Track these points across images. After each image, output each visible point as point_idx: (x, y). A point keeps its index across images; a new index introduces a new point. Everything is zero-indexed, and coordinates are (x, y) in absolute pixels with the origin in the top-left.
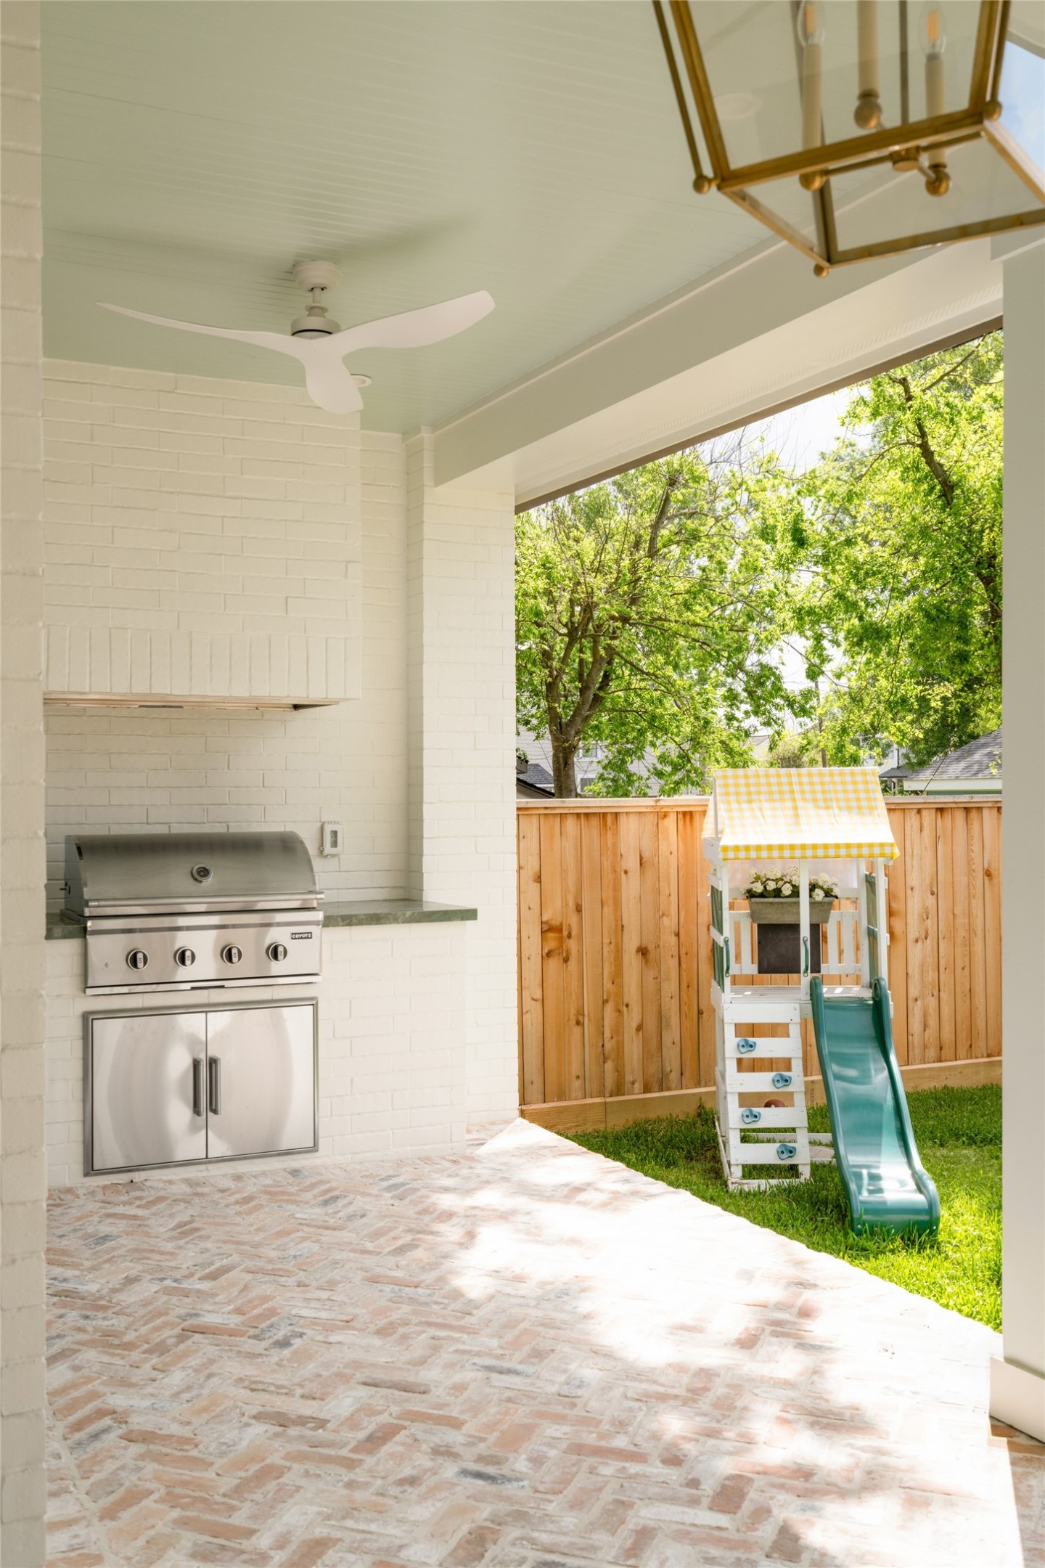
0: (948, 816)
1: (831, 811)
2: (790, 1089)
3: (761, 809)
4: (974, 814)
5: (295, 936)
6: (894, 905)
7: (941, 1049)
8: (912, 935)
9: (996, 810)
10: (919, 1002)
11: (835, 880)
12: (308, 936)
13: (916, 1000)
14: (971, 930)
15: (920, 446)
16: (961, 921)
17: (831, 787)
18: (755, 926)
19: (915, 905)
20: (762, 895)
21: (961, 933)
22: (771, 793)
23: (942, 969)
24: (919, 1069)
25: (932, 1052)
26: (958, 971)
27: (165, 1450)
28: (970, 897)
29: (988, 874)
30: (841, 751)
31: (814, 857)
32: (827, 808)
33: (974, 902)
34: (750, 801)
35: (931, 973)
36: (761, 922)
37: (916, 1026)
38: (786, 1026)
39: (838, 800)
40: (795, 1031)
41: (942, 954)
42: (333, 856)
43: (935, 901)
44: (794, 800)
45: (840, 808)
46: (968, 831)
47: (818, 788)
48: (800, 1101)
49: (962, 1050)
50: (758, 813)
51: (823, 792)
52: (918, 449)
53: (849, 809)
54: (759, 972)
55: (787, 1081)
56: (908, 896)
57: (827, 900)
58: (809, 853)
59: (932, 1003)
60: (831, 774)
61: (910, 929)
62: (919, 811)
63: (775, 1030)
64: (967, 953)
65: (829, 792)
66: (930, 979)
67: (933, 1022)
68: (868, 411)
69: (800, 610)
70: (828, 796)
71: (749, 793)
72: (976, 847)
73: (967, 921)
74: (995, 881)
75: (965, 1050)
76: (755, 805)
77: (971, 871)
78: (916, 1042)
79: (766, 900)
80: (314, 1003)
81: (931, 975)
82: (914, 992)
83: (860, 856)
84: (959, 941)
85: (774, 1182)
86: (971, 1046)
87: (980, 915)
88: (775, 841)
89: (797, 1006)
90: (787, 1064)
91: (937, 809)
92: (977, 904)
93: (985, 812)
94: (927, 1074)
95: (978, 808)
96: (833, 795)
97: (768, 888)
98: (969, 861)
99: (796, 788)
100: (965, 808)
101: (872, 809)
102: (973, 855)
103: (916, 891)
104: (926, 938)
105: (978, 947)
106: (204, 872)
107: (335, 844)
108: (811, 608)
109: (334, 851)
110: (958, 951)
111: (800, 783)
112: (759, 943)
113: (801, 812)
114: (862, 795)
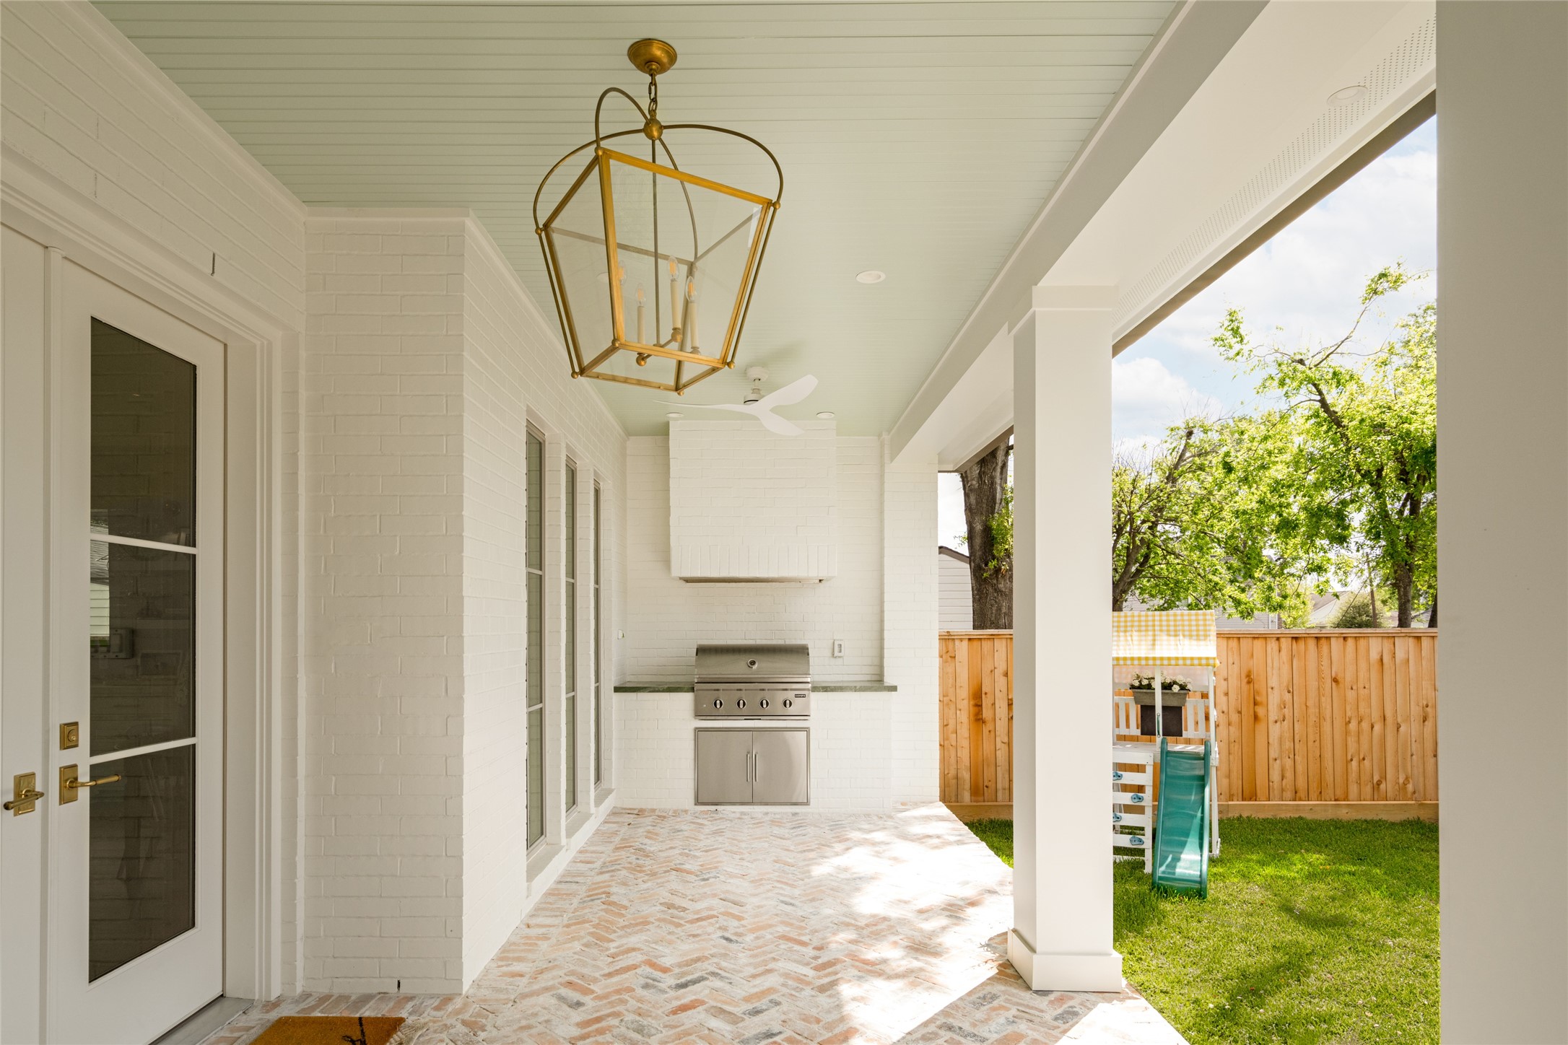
0: (1302, 643)
1: (1178, 638)
2: (1142, 804)
3: (1131, 636)
4: (1323, 642)
5: (797, 696)
6: (1257, 698)
7: (1296, 793)
8: (1273, 716)
9: (1342, 639)
10: (1278, 761)
11: (1188, 680)
12: (804, 696)
13: (1276, 760)
14: (1320, 717)
15: (1319, 401)
16: (1313, 711)
17: (1180, 623)
18: (1139, 706)
19: (1274, 700)
20: (1139, 688)
21: (1312, 718)
22: (1140, 626)
23: (1297, 741)
24: (1279, 804)
25: (1289, 794)
26: (1310, 743)
27: (613, 909)
28: (1320, 694)
29: (1335, 680)
30: (1268, 601)
31: (1161, 665)
32: (1176, 636)
33: (1323, 699)
34: (1125, 631)
35: (1287, 743)
36: (1143, 704)
37: (1276, 776)
38: (1144, 766)
39: (1184, 631)
40: (1149, 770)
41: (1296, 732)
42: (840, 657)
43: (1291, 697)
44: (1154, 630)
45: (1184, 636)
46: (1319, 652)
47: (1172, 623)
48: (1149, 811)
49: (1313, 794)
50: (1129, 638)
51: (1175, 626)
52: (1318, 403)
53: (1191, 636)
54: (1142, 734)
55: (1140, 799)
56: (1269, 693)
57: (1182, 692)
58: (1158, 662)
59: (1289, 763)
60: (1182, 615)
61: (1270, 714)
62: (1278, 639)
63: (1139, 768)
64: (1318, 731)
65: (1179, 626)
66: (1287, 747)
67: (1289, 774)
68: (1276, 383)
69: (1237, 511)
70: (1178, 628)
71: (1126, 626)
72: (1325, 662)
73: (1317, 710)
74: (1341, 685)
75: (1316, 795)
76: (1128, 634)
77: (1320, 678)
78: (1275, 787)
79: (1142, 690)
80: (807, 730)
81: (1288, 745)
82: (1273, 755)
83: (1208, 665)
84: (1311, 723)
85: (1125, 857)
86: (1321, 793)
87: (1329, 707)
88: (1136, 655)
89: (1152, 755)
90: (1141, 789)
91: (1293, 638)
92: (1326, 702)
93: (1333, 641)
94: (1284, 808)
95: (1327, 637)
96: (1181, 628)
97: (1143, 683)
98: (1319, 672)
99: (1157, 623)
100: (1316, 637)
101: (1206, 636)
102: (1323, 668)
103: (1276, 691)
104: (1284, 720)
105: (1327, 727)
106: (753, 663)
107: (840, 651)
108: (1244, 510)
109: (840, 654)
110: (1310, 730)
111: (1161, 621)
112: (1142, 716)
113: (1157, 638)
114: (1201, 628)
